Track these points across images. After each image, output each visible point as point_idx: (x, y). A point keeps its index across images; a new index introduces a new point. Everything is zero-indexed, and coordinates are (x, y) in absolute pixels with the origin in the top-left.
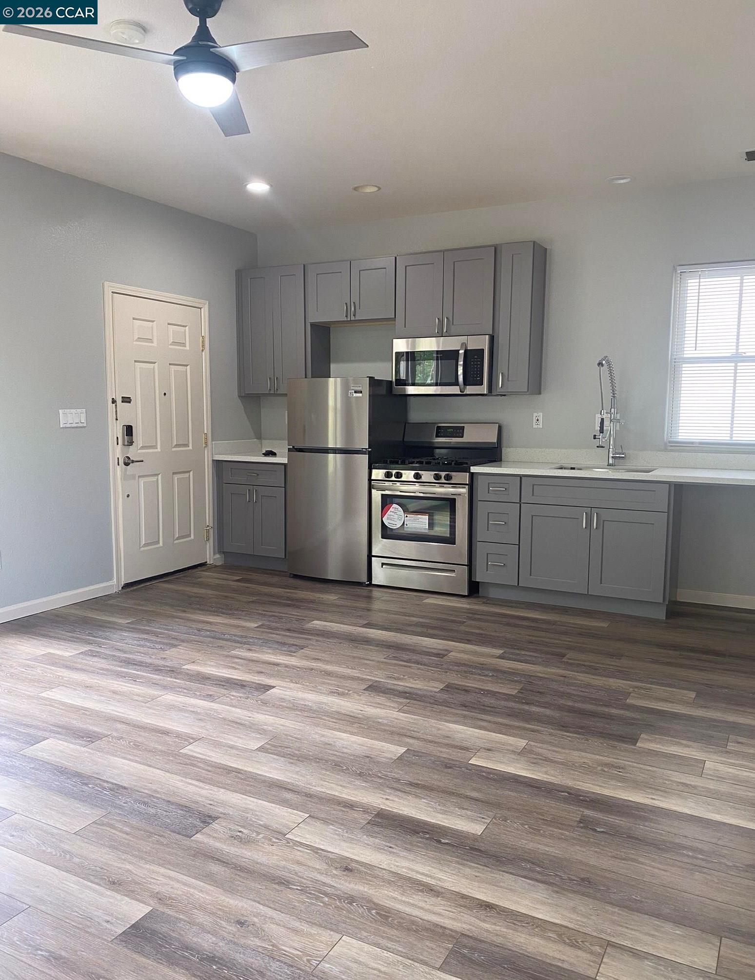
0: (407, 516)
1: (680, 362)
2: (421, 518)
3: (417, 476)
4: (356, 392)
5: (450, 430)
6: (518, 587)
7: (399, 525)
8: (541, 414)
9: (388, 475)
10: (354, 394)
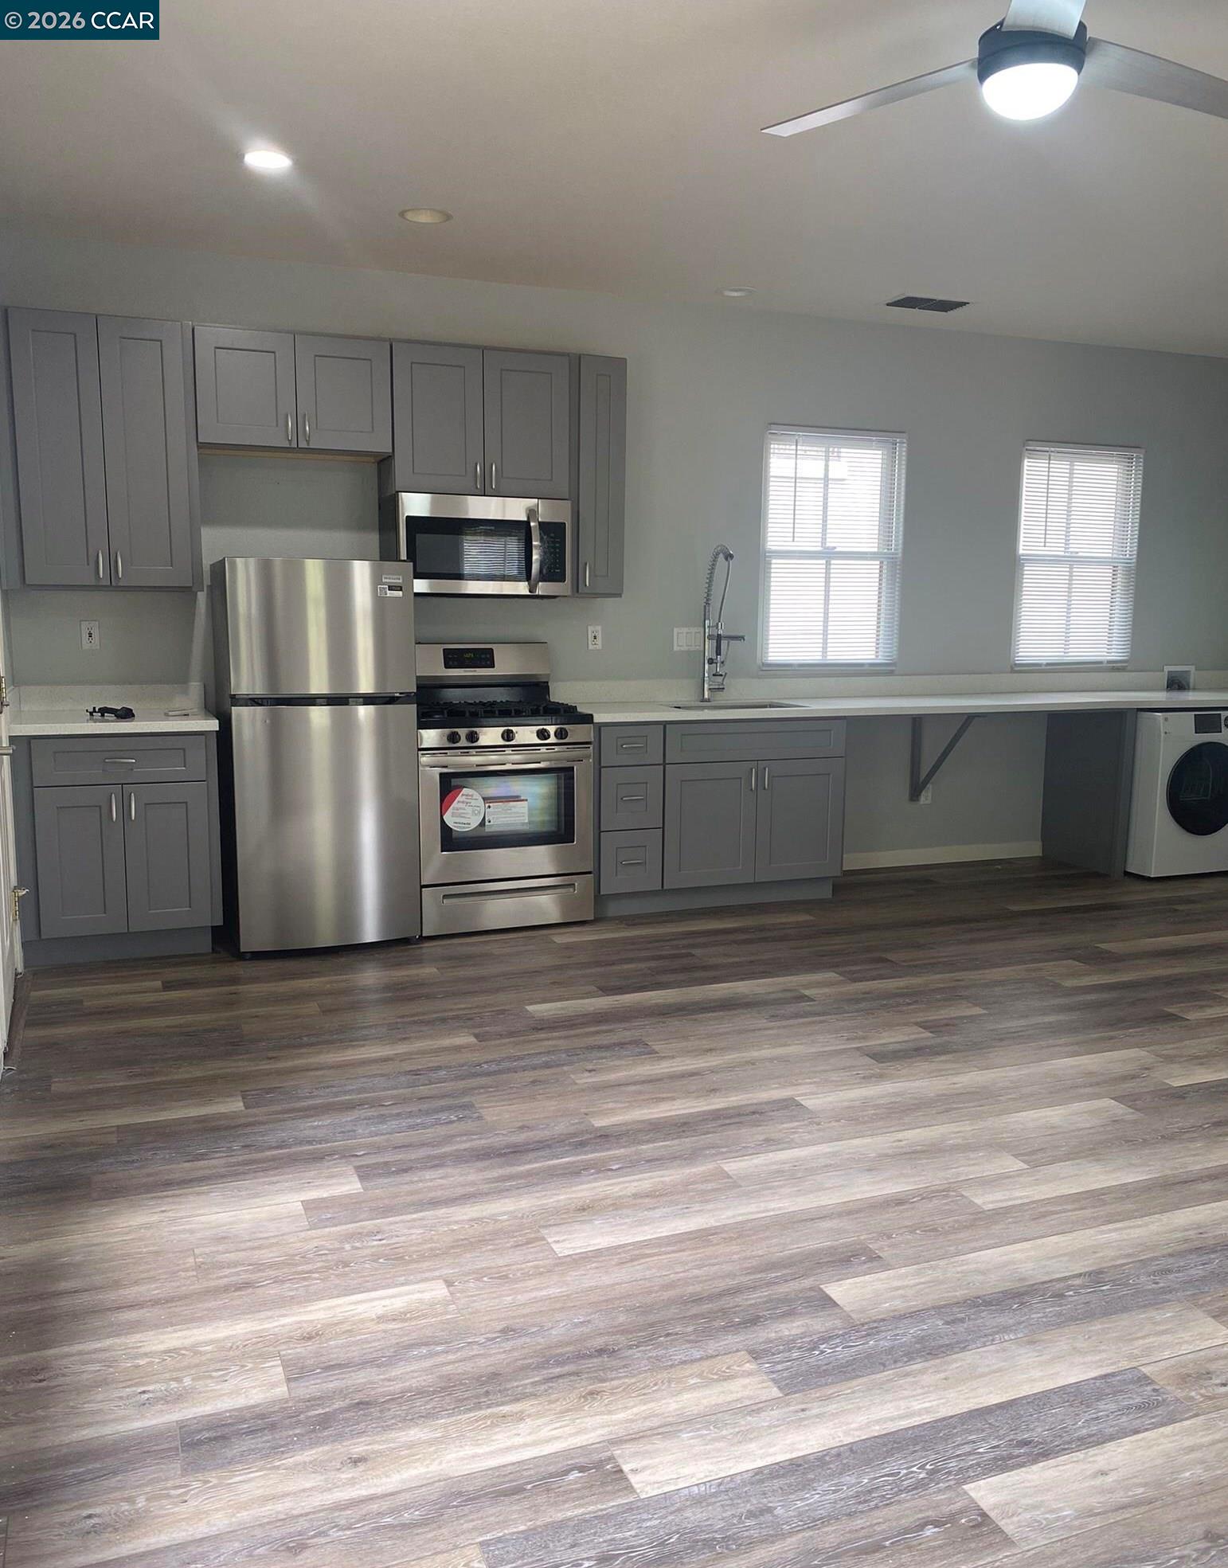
0: (489, 807)
1: (770, 557)
2: (514, 807)
3: (508, 736)
4: (391, 588)
5: (467, 656)
6: (662, 892)
7: (475, 822)
8: (599, 628)
9: (453, 738)
10: (388, 592)
